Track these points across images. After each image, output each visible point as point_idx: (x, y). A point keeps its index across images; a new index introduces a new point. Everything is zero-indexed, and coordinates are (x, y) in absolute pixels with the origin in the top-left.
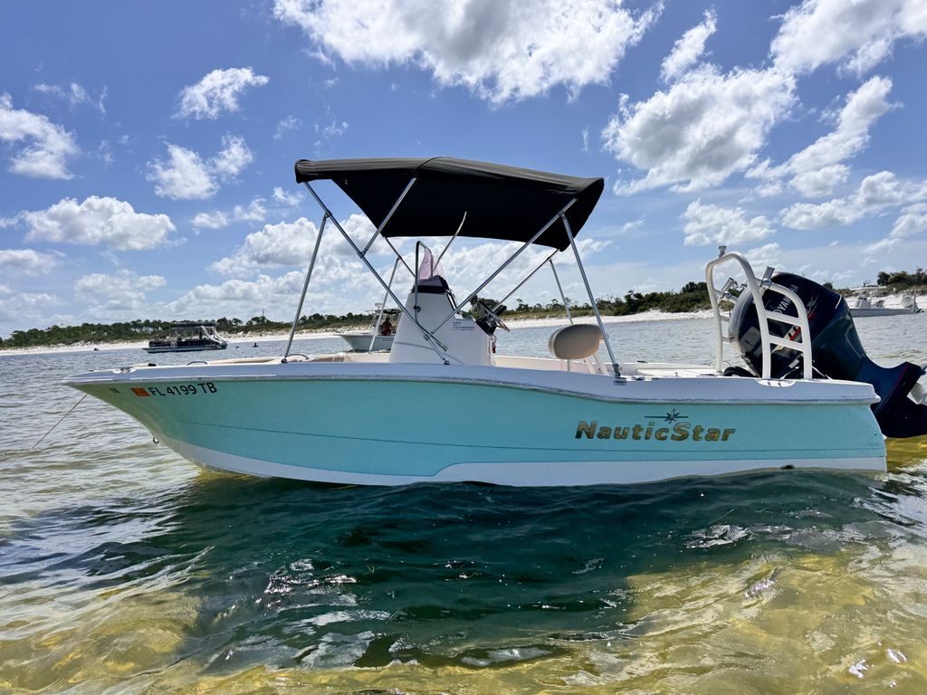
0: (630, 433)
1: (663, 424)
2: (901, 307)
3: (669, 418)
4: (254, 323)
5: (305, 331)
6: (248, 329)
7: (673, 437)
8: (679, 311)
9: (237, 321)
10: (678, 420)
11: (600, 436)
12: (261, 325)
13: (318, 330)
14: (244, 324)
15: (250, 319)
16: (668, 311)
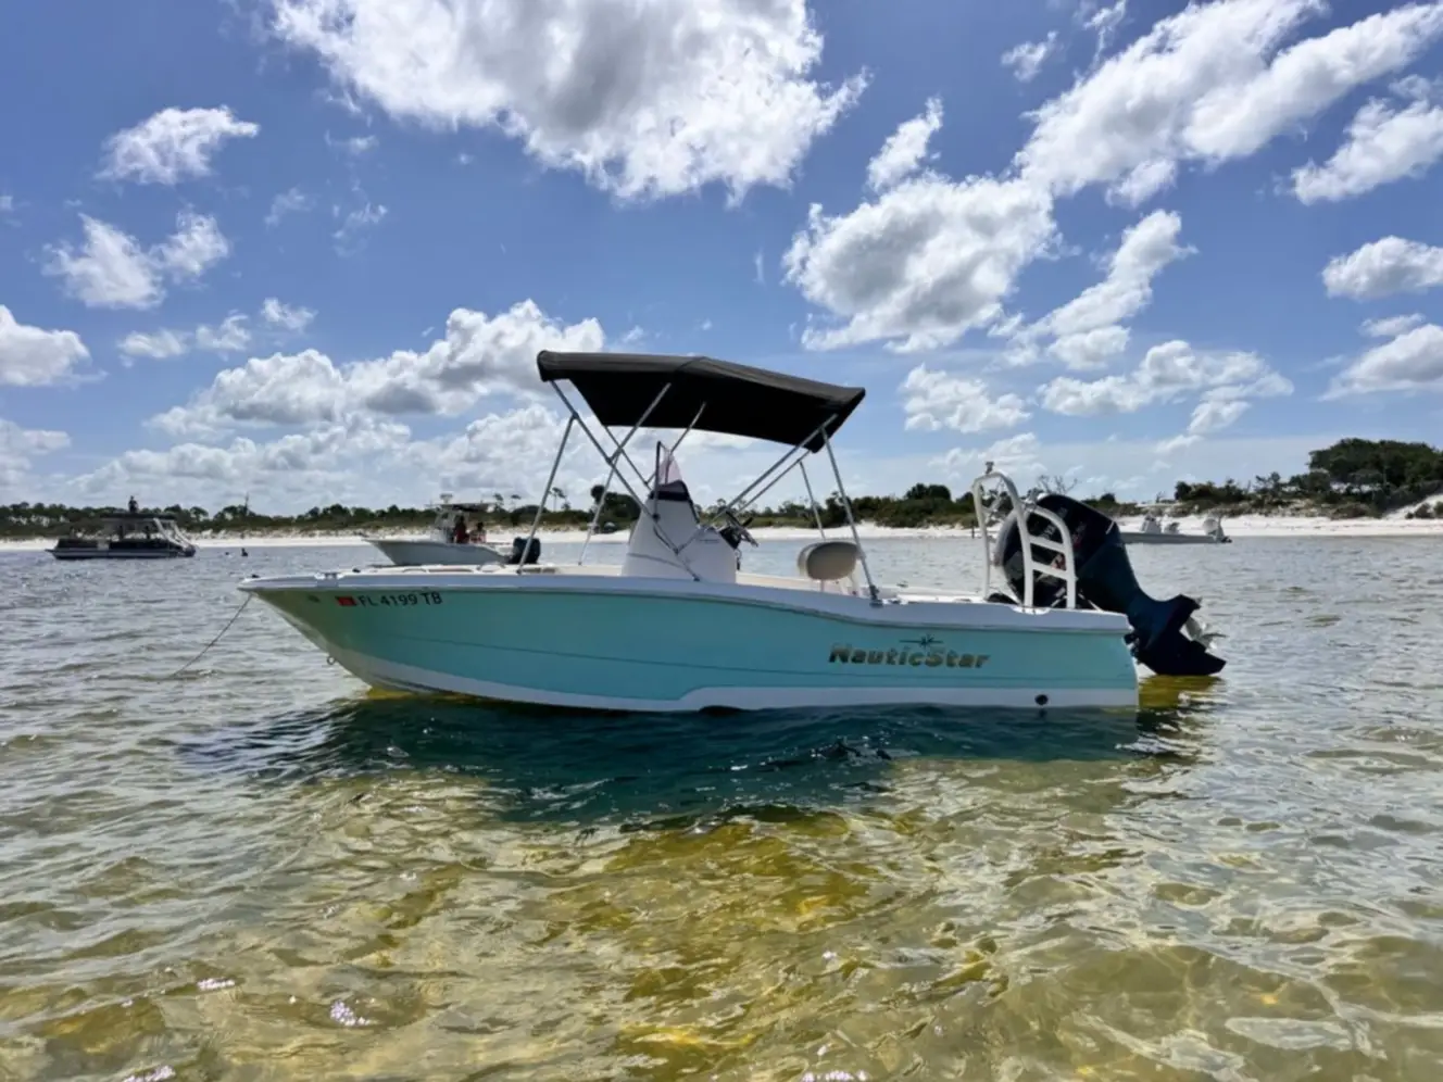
0: (885, 658)
1: (916, 648)
2: (1203, 533)
3: (923, 643)
4: (229, 516)
5: (318, 532)
6: (218, 525)
7: (927, 663)
8: (902, 525)
9: (198, 511)
10: (934, 645)
11: (854, 660)
12: (241, 520)
13: (340, 532)
14: (211, 517)
15: (221, 509)
16: (887, 524)
